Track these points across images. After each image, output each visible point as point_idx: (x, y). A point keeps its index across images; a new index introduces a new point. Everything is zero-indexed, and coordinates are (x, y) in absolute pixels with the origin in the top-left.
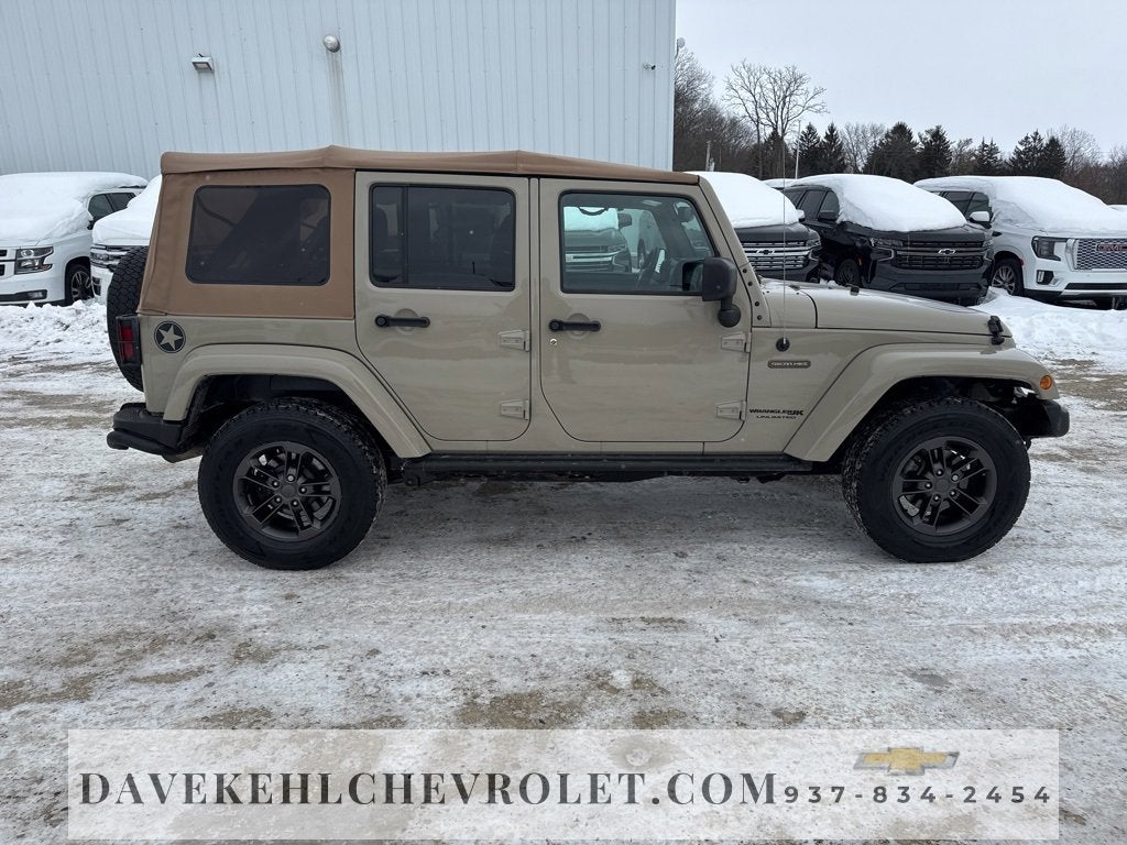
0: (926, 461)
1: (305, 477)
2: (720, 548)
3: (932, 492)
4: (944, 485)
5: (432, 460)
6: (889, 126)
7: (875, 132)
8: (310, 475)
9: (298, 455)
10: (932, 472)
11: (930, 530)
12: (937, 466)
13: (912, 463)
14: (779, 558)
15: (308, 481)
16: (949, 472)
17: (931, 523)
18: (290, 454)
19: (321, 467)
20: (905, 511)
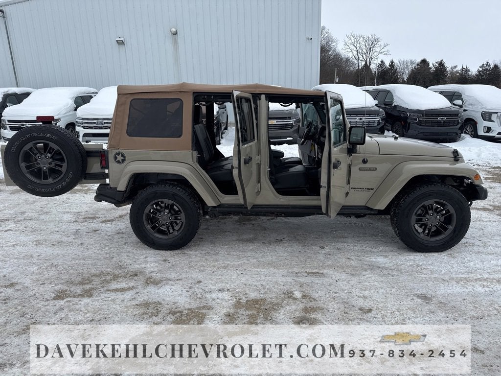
0: (426, 209)
1: (171, 213)
2: (339, 245)
3: (429, 223)
4: (434, 220)
5: (220, 207)
6: (419, 60)
7: (412, 63)
8: (173, 212)
9: (168, 204)
10: (428, 214)
11: (428, 238)
12: (430, 212)
13: (420, 211)
14: (364, 249)
15: (172, 215)
16: (435, 214)
17: (428, 235)
18: (166, 204)
19: (177, 209)
20: (417, 230)
